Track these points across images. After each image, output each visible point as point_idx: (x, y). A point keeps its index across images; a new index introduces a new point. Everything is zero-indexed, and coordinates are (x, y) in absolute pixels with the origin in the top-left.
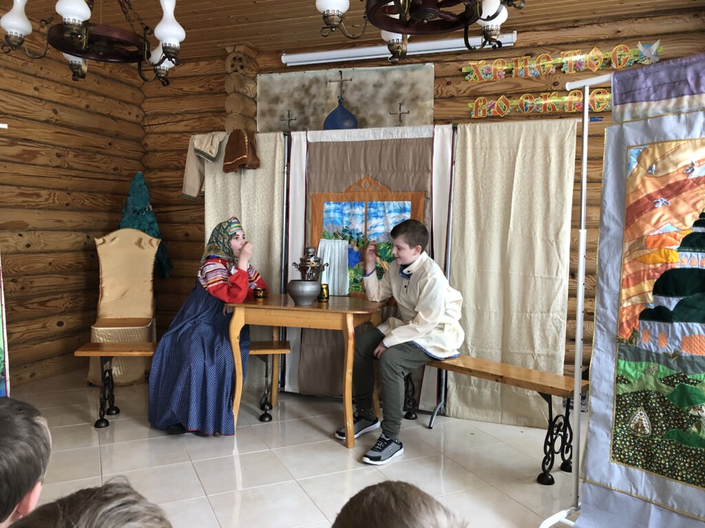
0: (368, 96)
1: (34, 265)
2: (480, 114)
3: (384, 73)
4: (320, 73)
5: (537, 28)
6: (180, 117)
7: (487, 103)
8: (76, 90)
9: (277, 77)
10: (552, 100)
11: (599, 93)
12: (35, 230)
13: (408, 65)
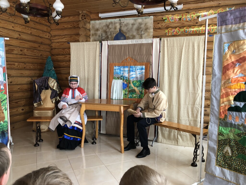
0: (130, 28)
1: (13, 89)
2: (170, 34)
3: (135, 20)
4: (113, 20)
5: (190, 3)
6: (63, 37)
7: (172, 30)
8: (27, 27)
9: (98, 22)
10: (195, 29)
11: (213, 26)
12: (13, 77)
13: (144, 17)
